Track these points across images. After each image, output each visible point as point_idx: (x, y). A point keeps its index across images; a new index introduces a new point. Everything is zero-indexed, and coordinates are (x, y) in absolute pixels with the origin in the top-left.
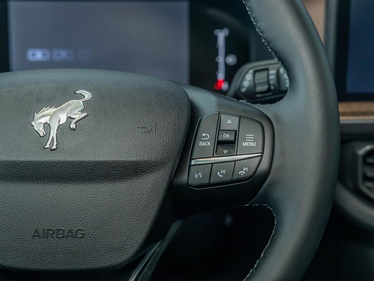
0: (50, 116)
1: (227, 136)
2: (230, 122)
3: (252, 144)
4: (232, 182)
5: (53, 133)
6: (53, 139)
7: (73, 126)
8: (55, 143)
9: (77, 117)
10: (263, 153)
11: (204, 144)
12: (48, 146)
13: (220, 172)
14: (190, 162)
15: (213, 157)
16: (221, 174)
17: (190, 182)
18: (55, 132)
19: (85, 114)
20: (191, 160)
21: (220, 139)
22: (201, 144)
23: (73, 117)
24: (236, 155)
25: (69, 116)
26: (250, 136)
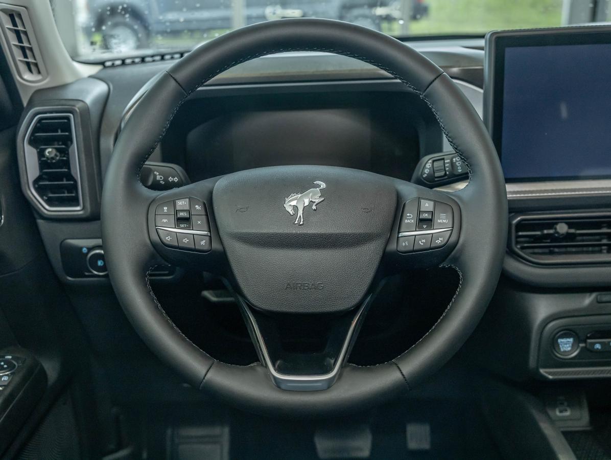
0: (296, 201)
1: (426, 216)
2: (427, 205)
3: (445, 221)
4: (431, 249)
5: (300, 213)
6: (300, 217)
7: (314, 207)
8: (302, 220)
9: (317, 201)
10: (453, 227)
11: (409, 221)
12: (296, 222)
13: (421, 241)
14: (398, 235)
15: (416, 231)
16: (422, 243)
17: (398, 249)
18: (301, 212)
19: (323, 199)
20: (399, 233)
21: (420, 217)
22: (406, 221)
23: (313, 201)
24: (433, 229)
25: (311, 200)
26: (443, 215)
